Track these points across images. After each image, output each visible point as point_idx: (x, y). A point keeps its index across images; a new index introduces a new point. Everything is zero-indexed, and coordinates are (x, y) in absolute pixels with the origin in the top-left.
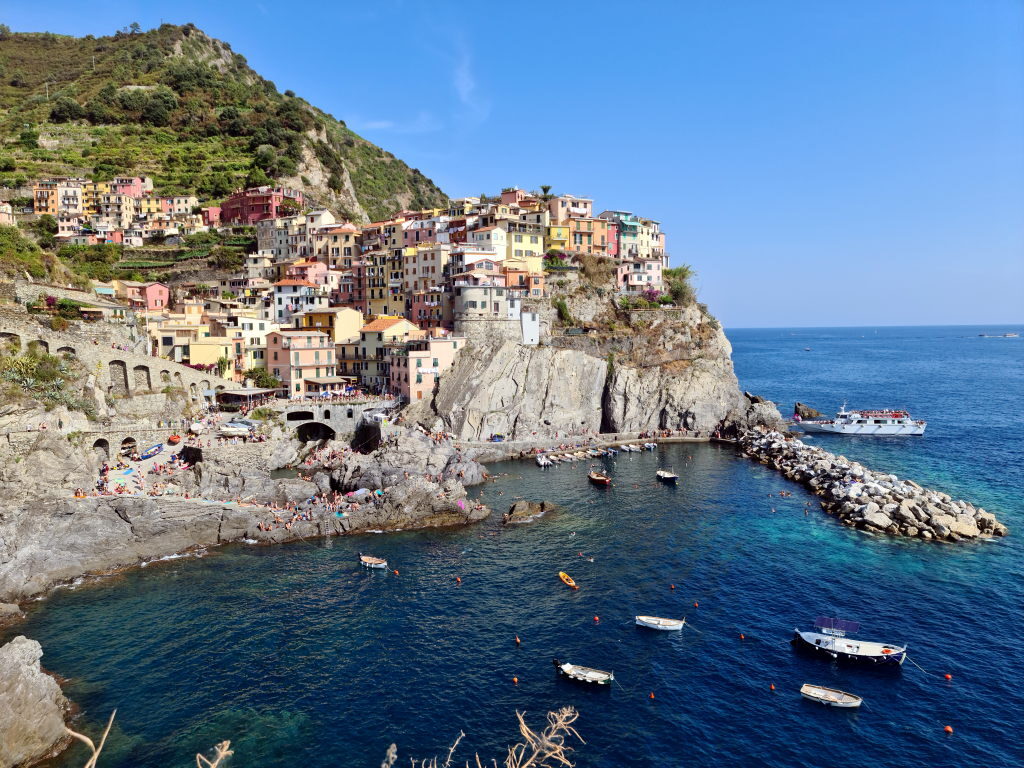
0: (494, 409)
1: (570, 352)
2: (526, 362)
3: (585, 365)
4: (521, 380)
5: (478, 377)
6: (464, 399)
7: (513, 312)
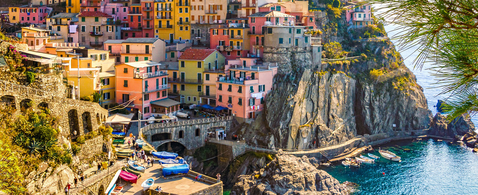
0: (302, 124)
1: (338, 74)
4: (315, 99)
6: (286, 118)
7: (307, 46)
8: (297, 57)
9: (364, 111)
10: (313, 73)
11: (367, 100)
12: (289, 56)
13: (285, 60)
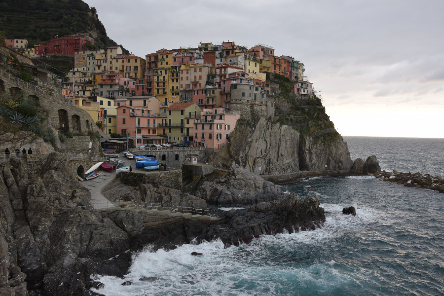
0: (258, 156)
1: (286, 126)
2: (270, 130)
3: (292, 134)
4: (268, 140)
5: (251, 137)
6: (245, 150)
7: (263, 101)
8: (255, 108)
9: (305, 154)
10: (268, 122)
11: (307, 147)
12: (249, 106)
13: (246, 109)
